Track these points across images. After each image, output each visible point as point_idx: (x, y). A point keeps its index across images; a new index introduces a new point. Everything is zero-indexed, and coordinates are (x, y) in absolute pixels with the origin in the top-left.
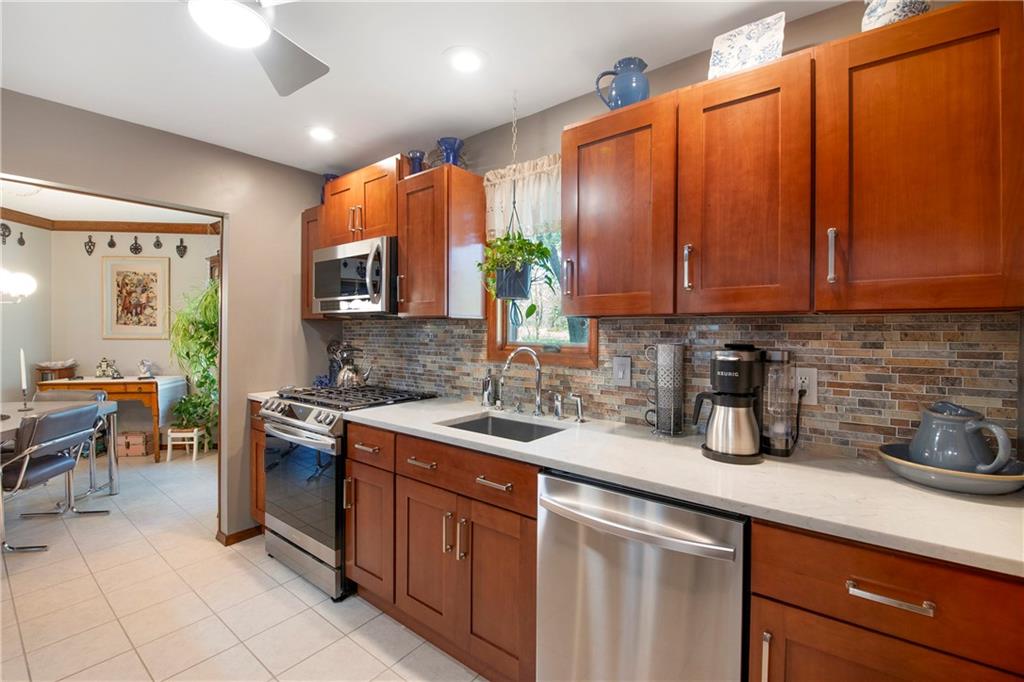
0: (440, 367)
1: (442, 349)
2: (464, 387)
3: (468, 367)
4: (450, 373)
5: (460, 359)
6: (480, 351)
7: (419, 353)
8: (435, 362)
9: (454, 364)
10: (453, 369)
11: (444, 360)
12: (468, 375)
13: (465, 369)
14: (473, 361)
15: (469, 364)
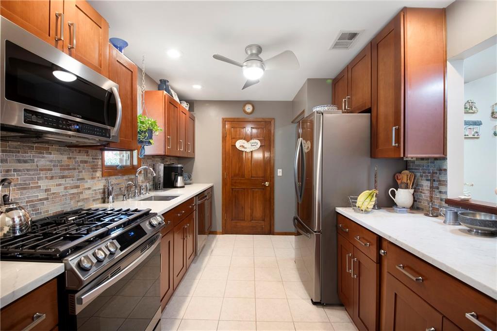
0: (66, 188)
1: (66, 173)
2: (86, 199)
3: (89, 183)
4: (75, 191)
5: (83, 179)
6: (96, 171)
7: (39, 179)
8: (60, 185)
9: (78, 183)
10: (77, 187)
11: (69, 182)
12: (89, 188)
13: (87, 185)
14: (93, 178)
15: (89, 181)
